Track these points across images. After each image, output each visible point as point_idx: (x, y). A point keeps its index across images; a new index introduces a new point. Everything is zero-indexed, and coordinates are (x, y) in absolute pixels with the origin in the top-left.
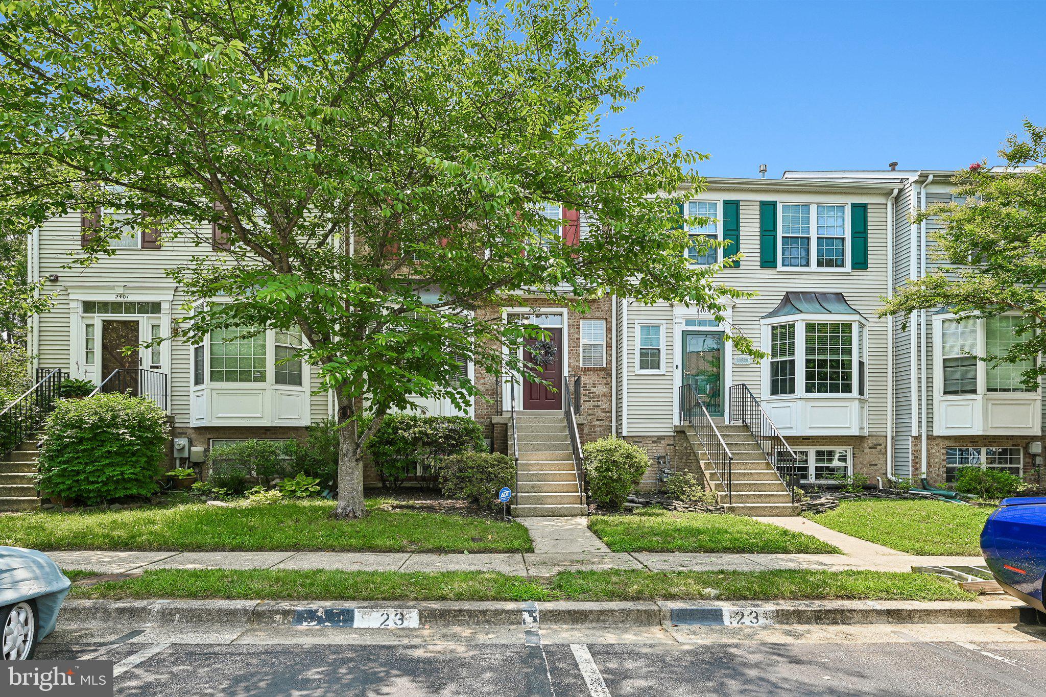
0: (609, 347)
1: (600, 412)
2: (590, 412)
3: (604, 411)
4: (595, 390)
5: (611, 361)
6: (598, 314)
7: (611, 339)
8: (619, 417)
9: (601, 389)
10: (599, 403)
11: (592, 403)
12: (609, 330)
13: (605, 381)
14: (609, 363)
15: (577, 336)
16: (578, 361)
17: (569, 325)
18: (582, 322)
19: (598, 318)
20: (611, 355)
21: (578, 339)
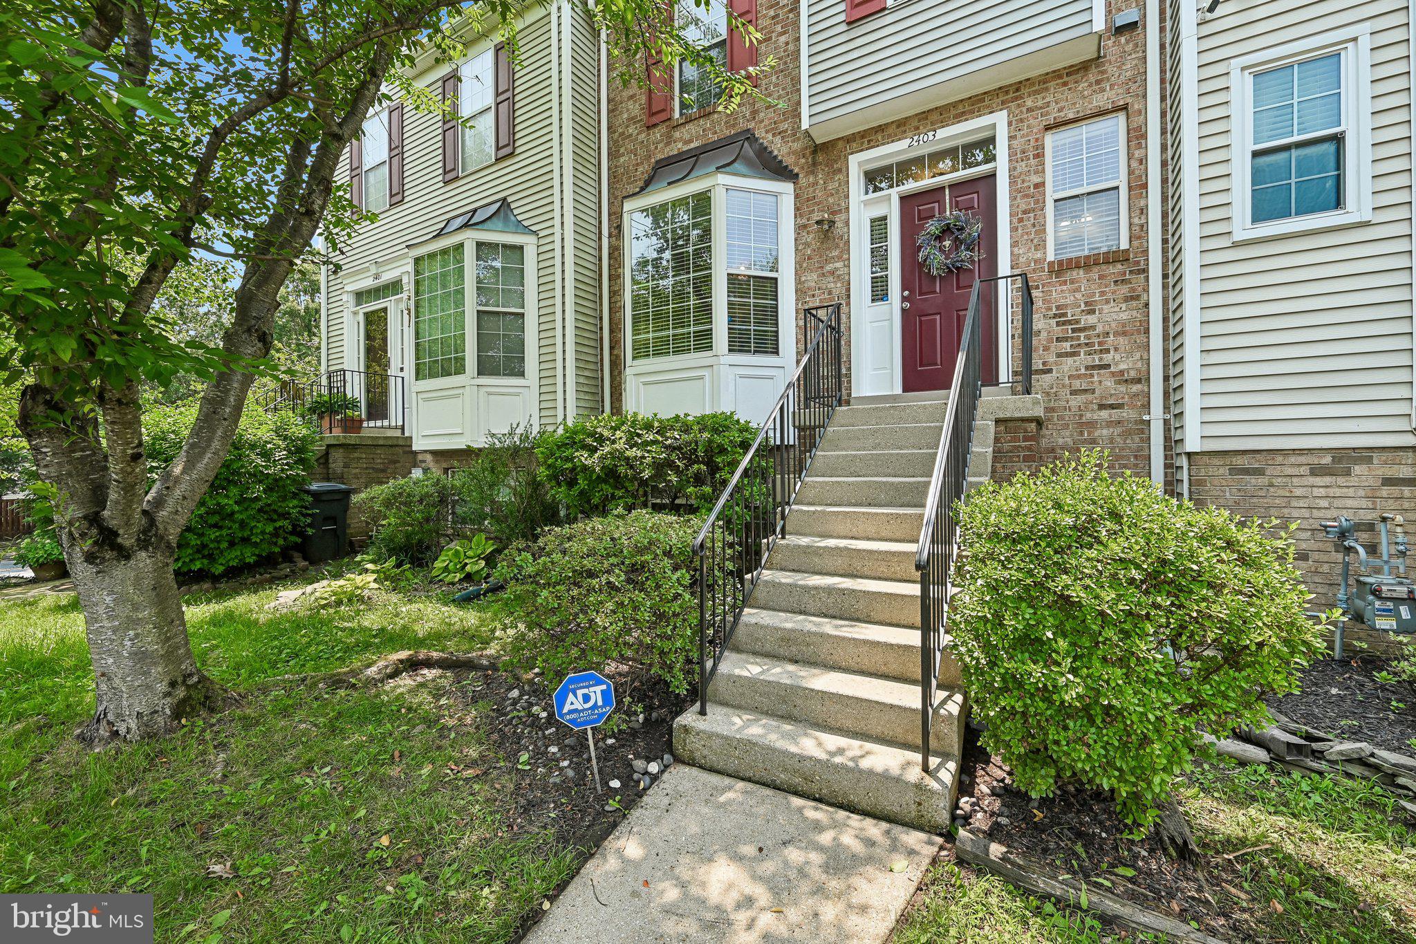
0: (1138, 186)
1: (1109, 383)
2: (1077, 384)
3: (1122, 379)
4: (1091, 319)
5: (1144, 227)
6: (1101, 100)
7: (1143, 161)
8: (1173, 394)
9: (1114, 314)
10: (1108, 358)
11: (1083, 359)
12: (1137, 136)
13: (1124, 290)
14: (1139, 233)
15: (1036, 179)
16: (1041, 245)
17: (1011, 155)
18: (1050, 140)
19: (1101, 113)
20: (1143, 211)
21: (1040, 185)
